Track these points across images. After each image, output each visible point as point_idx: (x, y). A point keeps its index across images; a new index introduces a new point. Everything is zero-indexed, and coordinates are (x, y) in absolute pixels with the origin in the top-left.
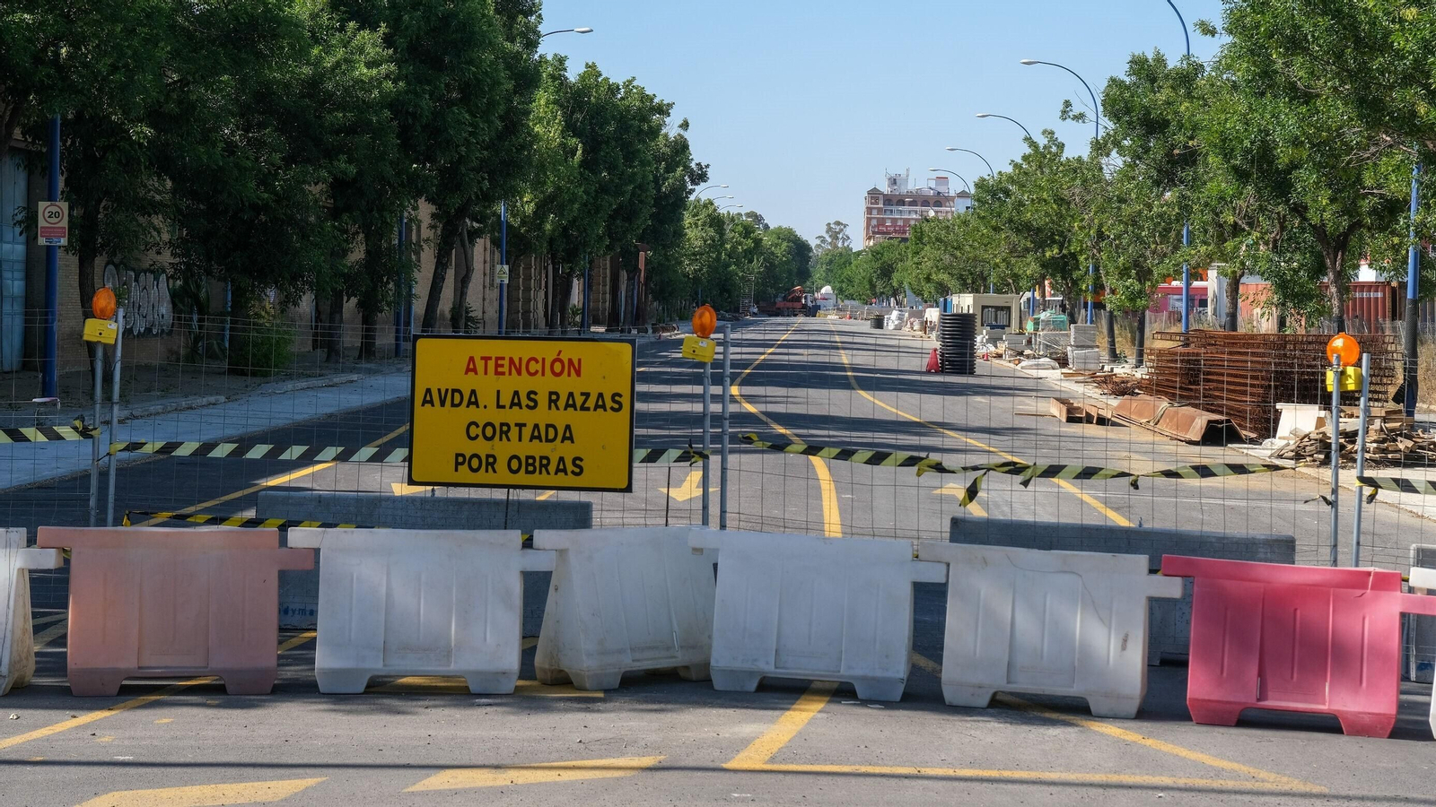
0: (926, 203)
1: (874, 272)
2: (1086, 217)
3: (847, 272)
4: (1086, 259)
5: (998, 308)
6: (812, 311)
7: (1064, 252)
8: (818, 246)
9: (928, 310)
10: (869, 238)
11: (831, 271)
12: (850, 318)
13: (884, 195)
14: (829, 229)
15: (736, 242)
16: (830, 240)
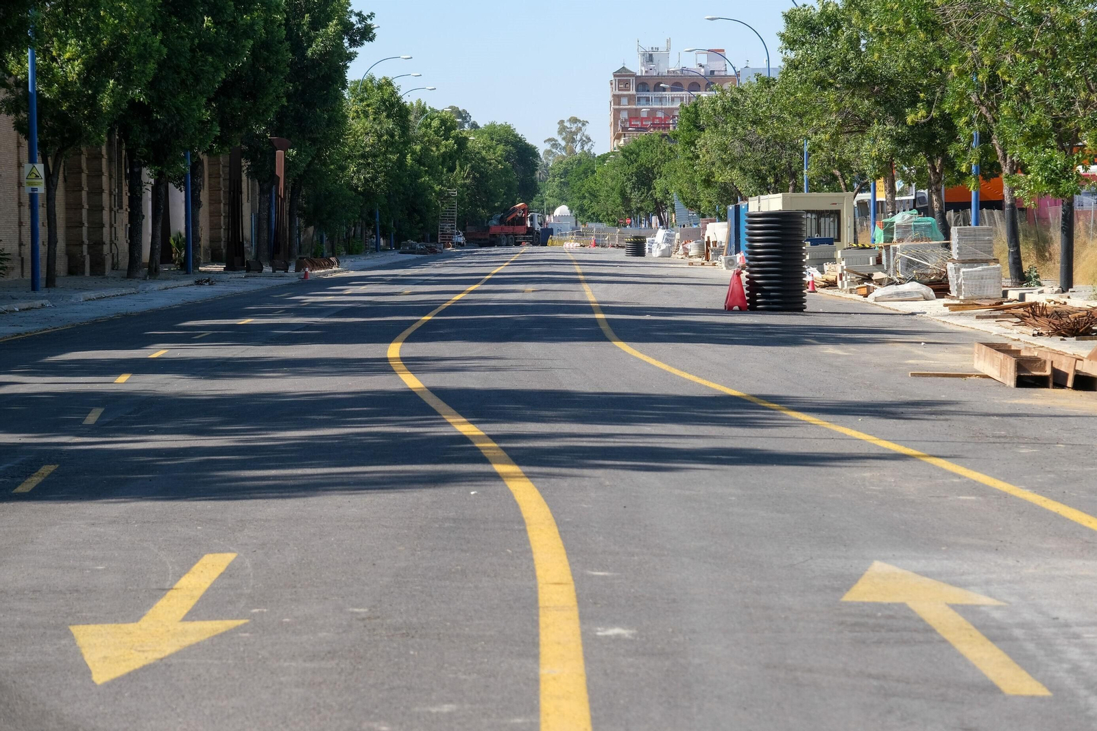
0: (694, 86)
1: (629, 180)
2: (969, 54)
3: (589, 183)
4: (969, 124)
5: (820, 214)
6: (542, 237)
7: (934, 114)
8: (548, 152)
9: (710, 226)
10: (618, 137)
11: (566, 184)
12: (596, 245)
13: (637, 77)
14: (562, 129)
15: (429, 141)
16: (563, 143)
